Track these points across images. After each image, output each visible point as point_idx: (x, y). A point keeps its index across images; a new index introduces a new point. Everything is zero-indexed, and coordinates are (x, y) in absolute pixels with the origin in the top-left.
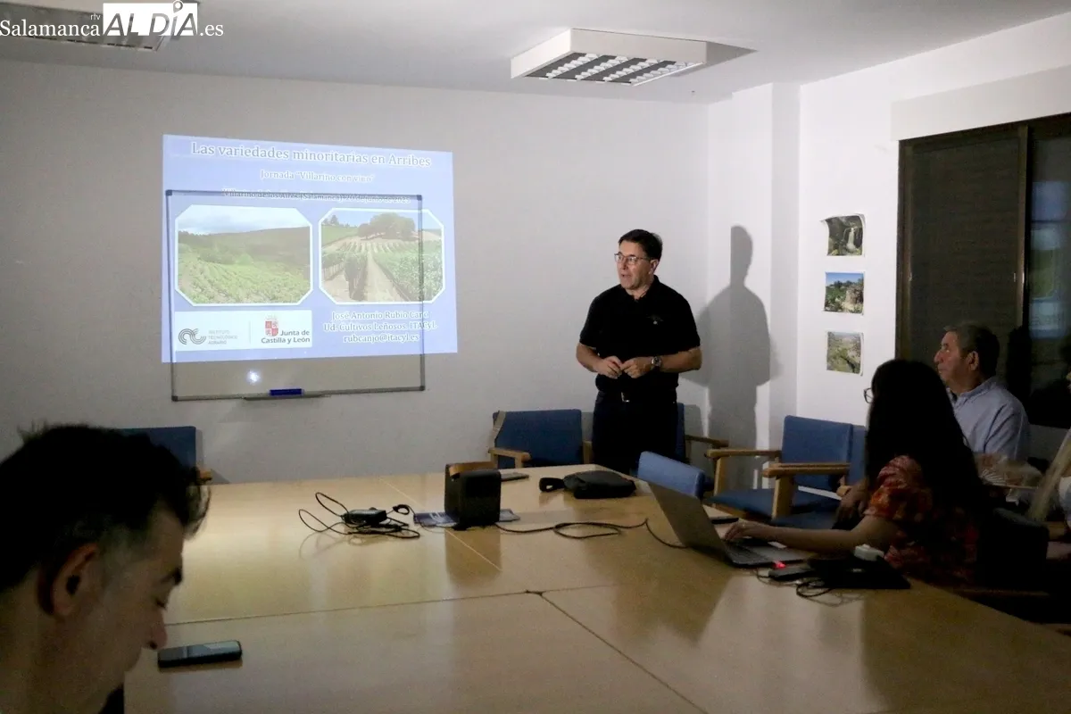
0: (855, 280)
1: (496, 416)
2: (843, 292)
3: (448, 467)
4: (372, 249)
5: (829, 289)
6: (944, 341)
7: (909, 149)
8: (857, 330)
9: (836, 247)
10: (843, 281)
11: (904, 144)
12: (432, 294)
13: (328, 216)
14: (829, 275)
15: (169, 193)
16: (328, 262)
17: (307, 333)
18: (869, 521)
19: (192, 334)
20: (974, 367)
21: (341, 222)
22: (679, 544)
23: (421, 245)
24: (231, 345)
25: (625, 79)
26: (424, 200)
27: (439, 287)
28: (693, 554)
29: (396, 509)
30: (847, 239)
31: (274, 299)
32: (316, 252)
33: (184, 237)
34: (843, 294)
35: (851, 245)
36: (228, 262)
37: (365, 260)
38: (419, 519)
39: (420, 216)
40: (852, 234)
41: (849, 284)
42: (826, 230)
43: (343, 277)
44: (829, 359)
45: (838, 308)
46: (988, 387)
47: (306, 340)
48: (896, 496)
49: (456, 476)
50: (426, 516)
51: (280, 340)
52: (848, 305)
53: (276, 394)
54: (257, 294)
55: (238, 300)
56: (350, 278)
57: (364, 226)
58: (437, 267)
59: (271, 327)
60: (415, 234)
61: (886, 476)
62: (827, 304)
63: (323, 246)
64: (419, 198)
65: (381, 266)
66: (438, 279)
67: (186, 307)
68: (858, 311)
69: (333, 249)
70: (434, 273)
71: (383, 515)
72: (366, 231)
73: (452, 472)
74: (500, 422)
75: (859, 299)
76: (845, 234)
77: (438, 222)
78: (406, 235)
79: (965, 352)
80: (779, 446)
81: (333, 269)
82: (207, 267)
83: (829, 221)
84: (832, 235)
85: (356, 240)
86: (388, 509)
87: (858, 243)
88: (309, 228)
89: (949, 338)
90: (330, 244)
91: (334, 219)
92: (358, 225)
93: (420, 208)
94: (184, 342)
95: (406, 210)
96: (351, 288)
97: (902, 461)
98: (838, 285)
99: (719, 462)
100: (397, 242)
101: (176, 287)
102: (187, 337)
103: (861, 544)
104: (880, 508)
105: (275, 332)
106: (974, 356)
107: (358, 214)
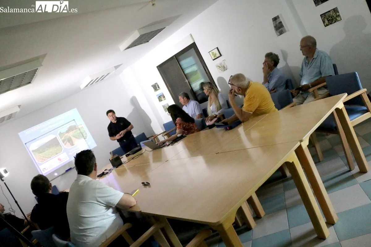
0: (162, 94)
1: (110, 153)
2: (160, 97)
3: (110, 160)
4: (70, 134)
5: (158, 98)
6: (179, 98)
7: (159, 68)
8: (166, 103)
9: (156, 90)
10: (160, 95)
11: (157, 67)
12: (86, 137)
13: (59, 132)
14: (157, 95)
15: (26, 144)
16: (63, 141)
17: (66, 157)
18: (177, 131)
19: (45, 169)
20: (186, 100)
21: (62, 132)
22: (152, 150)
23: (79, 129)
24: (53, 167)
25: (102, 79)
26: (75, 120)
27: (87, 135)
28: (155, 150)
29: (105, 171)
30: (156, 88)
31: (57, 154)
32: (60, 141)
33: (33, 151)
34: (161, 98)
35: (158, 88)
36: (44, 151)
37: (70, 137)
38: (110, 170)
39: (76, 123)
40: (157, 87)
41: (161, 95)
42: (152, 88)
43: (68, 143)
44: (165, 110)
45: (162, 100)
46: (190, 101)
47: (67, 159)
48: (180, 125)
49: (112, 160)
50: (110, 169)
51: (62, 161)
52: (163, 99)
53: (67, 171)
54: (53, 155)
55: (50, 158)
56: (69, 142)
57: (67, 131)
58: (84, 131)
59: (59, 159)
60: (77, 127)
61: (177, 123)
62: (159, 101)
63: (61, 139)
64: (74, 120)
65: (74, 137)
66: (86, 134)
67: (41, 164)
68: (165, 99)
69: (63, 138)
70: (85, 133)
71: (103, 173)
72: (68, 132)
73: (111, 160)
74: (112, 153)
75: (164, 97)
76: (156, 87)
77: (80, 123)
78: (76, 129)
79: (183, 98)
80: (165, 130)
81: (65, 142)
82: (41, 154)
83: (152, 86)
84: (154, 88)
85: (67, 134)
86: (104, 171)
87: (159, 87)
88: (56, 137)
89: (180, 97)
90: (62, 137)
91: (60, 132)
92: (65, 131)
93: (75, 122)
94: (44, 171)
95: (73, 124)
96: (70, 144)
97: (178, 119)
98: (159, 96)
99: (155, 139)
100: (74, 131)
101: (37, 161)
102: (44, 170)
103: (178, 134)
104: (178, 128)
105: (61, 160)
106: (185, 98)
107: (64, 129)
